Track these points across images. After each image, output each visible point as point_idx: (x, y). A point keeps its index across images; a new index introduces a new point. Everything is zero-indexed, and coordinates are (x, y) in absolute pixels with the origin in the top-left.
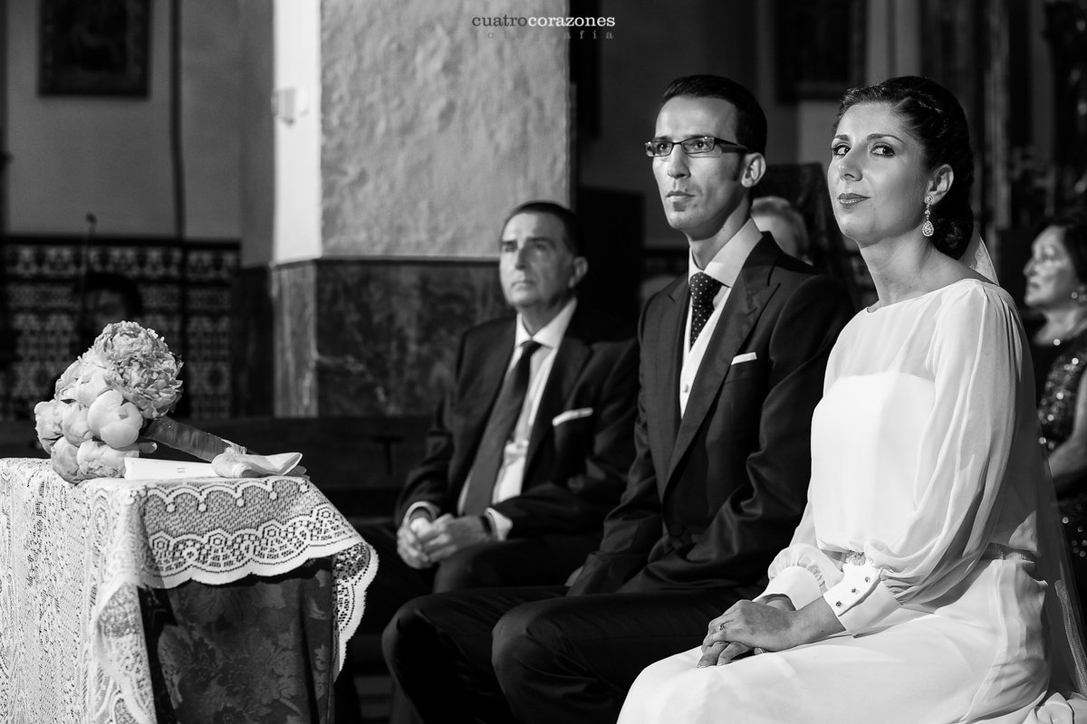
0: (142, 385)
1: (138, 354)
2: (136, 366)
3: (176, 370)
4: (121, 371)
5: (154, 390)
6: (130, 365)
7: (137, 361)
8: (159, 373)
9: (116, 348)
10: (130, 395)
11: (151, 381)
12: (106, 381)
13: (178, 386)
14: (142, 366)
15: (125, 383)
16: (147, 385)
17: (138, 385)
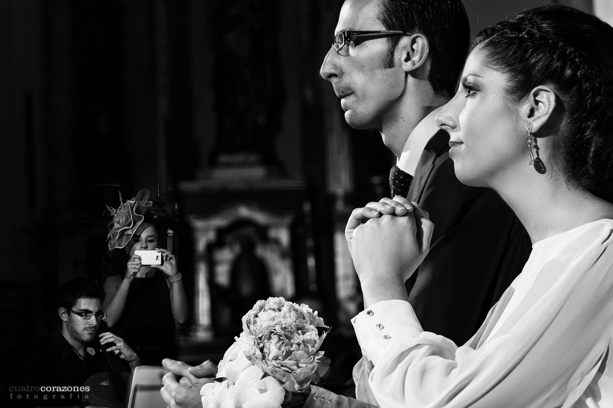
0: (280, 358)
1: (278, 328)
2: (275, 339)
3: (318, 341)
4: (261, 345)
5: (293, 362)
6: (269, 338)
7: (276, 334)
8: (299, 344)
9: (258, 323)
10: (269, 369)
11: (289, 354)
12: (247, 357)
13: (320, 356)
14: (280, 340)
15: (264, 357)
16: (285, 357)
17: (276, 358)
